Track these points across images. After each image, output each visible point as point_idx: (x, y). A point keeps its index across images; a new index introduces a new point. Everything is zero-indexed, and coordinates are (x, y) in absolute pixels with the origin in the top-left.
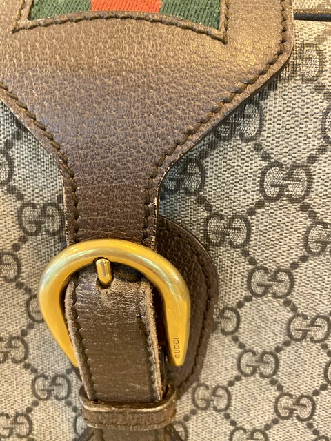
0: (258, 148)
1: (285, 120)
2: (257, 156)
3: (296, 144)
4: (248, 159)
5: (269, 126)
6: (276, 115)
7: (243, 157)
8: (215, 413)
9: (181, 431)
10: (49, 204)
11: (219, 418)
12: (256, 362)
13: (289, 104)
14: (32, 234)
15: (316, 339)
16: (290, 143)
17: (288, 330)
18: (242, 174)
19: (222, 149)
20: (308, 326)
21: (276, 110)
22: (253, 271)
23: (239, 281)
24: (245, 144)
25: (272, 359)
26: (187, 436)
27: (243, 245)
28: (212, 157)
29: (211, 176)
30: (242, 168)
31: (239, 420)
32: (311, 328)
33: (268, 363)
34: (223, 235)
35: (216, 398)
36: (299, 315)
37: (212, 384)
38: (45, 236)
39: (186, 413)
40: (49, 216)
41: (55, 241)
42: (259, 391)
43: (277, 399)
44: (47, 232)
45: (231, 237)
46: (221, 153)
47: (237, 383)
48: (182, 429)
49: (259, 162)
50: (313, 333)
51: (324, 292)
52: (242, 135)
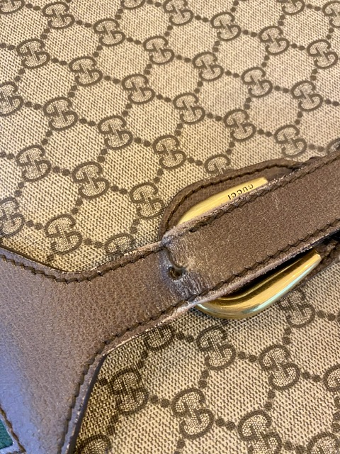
0: (75, 211)
1: (48, 204)
2: (82, 209)
3: (60, 188)
4: (87, 213)
5: (57, 211)
6: (48, 211)
7: (87, 217)
8: (301, 131)
9: (335, 147)
10: (200, 347)
11: (303, 127)
12: (238, 127)
13: (37, 207)
14: (234, 350)
15: (194, 100)
16: (62, 191)
17: (199, 121)
18: (99, 212)
19: (88, 235)
20: (187, 110)
21: (44, 213)
22: (167, 168)
23: (180, 173)
24: (77, 221)
25: (229, 118)
26: (336, 140)
27: (152, 185)
28: (97, 239)
29: (112, 232)
30: (95, 214)
31: (294, 113)
32: (188, 107)
33: (234, 119)
34: (152, 202)
35: (289, 138)
36: (183, 120)
37: (278, 148)
38: (230, 338)
39: (317, 152)
40: (210, 343)
41: (229, 328)
42: (261, 112)
43: (259, 97)
44: (224, 338)
45: (150, 196)
46: (91, 234)
47: (265, 131)
48: (332, 148)
49: (86, 205)
50: (192, 104)
51: (155, 114)
52: (72, 226)
